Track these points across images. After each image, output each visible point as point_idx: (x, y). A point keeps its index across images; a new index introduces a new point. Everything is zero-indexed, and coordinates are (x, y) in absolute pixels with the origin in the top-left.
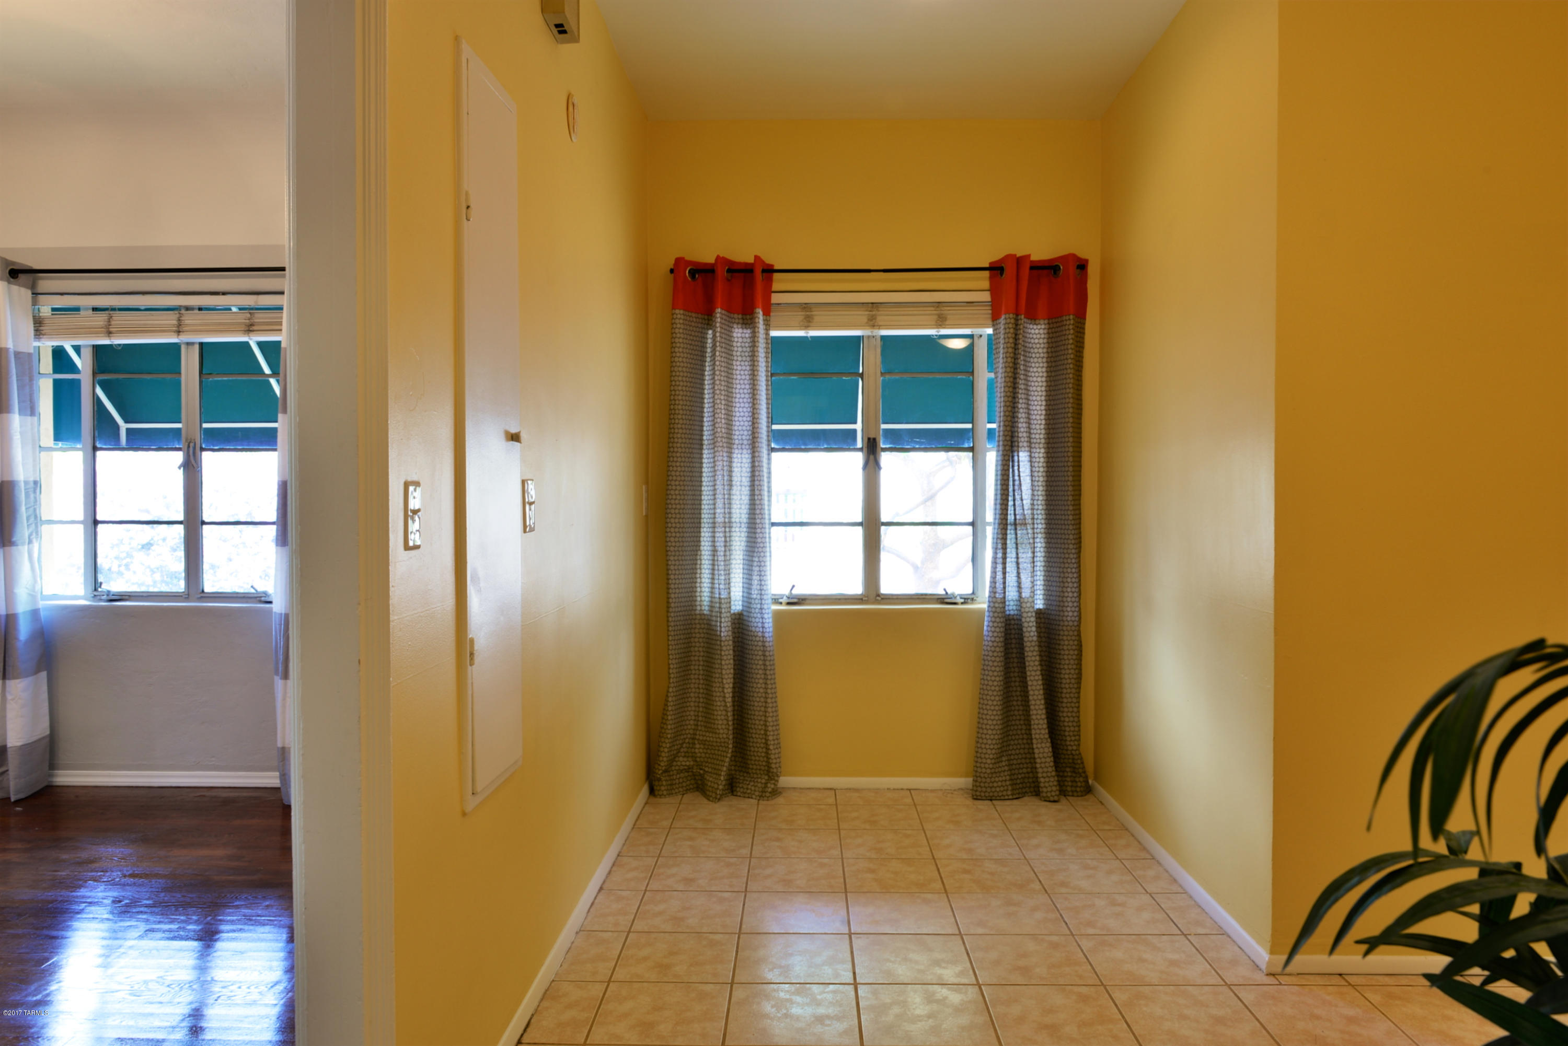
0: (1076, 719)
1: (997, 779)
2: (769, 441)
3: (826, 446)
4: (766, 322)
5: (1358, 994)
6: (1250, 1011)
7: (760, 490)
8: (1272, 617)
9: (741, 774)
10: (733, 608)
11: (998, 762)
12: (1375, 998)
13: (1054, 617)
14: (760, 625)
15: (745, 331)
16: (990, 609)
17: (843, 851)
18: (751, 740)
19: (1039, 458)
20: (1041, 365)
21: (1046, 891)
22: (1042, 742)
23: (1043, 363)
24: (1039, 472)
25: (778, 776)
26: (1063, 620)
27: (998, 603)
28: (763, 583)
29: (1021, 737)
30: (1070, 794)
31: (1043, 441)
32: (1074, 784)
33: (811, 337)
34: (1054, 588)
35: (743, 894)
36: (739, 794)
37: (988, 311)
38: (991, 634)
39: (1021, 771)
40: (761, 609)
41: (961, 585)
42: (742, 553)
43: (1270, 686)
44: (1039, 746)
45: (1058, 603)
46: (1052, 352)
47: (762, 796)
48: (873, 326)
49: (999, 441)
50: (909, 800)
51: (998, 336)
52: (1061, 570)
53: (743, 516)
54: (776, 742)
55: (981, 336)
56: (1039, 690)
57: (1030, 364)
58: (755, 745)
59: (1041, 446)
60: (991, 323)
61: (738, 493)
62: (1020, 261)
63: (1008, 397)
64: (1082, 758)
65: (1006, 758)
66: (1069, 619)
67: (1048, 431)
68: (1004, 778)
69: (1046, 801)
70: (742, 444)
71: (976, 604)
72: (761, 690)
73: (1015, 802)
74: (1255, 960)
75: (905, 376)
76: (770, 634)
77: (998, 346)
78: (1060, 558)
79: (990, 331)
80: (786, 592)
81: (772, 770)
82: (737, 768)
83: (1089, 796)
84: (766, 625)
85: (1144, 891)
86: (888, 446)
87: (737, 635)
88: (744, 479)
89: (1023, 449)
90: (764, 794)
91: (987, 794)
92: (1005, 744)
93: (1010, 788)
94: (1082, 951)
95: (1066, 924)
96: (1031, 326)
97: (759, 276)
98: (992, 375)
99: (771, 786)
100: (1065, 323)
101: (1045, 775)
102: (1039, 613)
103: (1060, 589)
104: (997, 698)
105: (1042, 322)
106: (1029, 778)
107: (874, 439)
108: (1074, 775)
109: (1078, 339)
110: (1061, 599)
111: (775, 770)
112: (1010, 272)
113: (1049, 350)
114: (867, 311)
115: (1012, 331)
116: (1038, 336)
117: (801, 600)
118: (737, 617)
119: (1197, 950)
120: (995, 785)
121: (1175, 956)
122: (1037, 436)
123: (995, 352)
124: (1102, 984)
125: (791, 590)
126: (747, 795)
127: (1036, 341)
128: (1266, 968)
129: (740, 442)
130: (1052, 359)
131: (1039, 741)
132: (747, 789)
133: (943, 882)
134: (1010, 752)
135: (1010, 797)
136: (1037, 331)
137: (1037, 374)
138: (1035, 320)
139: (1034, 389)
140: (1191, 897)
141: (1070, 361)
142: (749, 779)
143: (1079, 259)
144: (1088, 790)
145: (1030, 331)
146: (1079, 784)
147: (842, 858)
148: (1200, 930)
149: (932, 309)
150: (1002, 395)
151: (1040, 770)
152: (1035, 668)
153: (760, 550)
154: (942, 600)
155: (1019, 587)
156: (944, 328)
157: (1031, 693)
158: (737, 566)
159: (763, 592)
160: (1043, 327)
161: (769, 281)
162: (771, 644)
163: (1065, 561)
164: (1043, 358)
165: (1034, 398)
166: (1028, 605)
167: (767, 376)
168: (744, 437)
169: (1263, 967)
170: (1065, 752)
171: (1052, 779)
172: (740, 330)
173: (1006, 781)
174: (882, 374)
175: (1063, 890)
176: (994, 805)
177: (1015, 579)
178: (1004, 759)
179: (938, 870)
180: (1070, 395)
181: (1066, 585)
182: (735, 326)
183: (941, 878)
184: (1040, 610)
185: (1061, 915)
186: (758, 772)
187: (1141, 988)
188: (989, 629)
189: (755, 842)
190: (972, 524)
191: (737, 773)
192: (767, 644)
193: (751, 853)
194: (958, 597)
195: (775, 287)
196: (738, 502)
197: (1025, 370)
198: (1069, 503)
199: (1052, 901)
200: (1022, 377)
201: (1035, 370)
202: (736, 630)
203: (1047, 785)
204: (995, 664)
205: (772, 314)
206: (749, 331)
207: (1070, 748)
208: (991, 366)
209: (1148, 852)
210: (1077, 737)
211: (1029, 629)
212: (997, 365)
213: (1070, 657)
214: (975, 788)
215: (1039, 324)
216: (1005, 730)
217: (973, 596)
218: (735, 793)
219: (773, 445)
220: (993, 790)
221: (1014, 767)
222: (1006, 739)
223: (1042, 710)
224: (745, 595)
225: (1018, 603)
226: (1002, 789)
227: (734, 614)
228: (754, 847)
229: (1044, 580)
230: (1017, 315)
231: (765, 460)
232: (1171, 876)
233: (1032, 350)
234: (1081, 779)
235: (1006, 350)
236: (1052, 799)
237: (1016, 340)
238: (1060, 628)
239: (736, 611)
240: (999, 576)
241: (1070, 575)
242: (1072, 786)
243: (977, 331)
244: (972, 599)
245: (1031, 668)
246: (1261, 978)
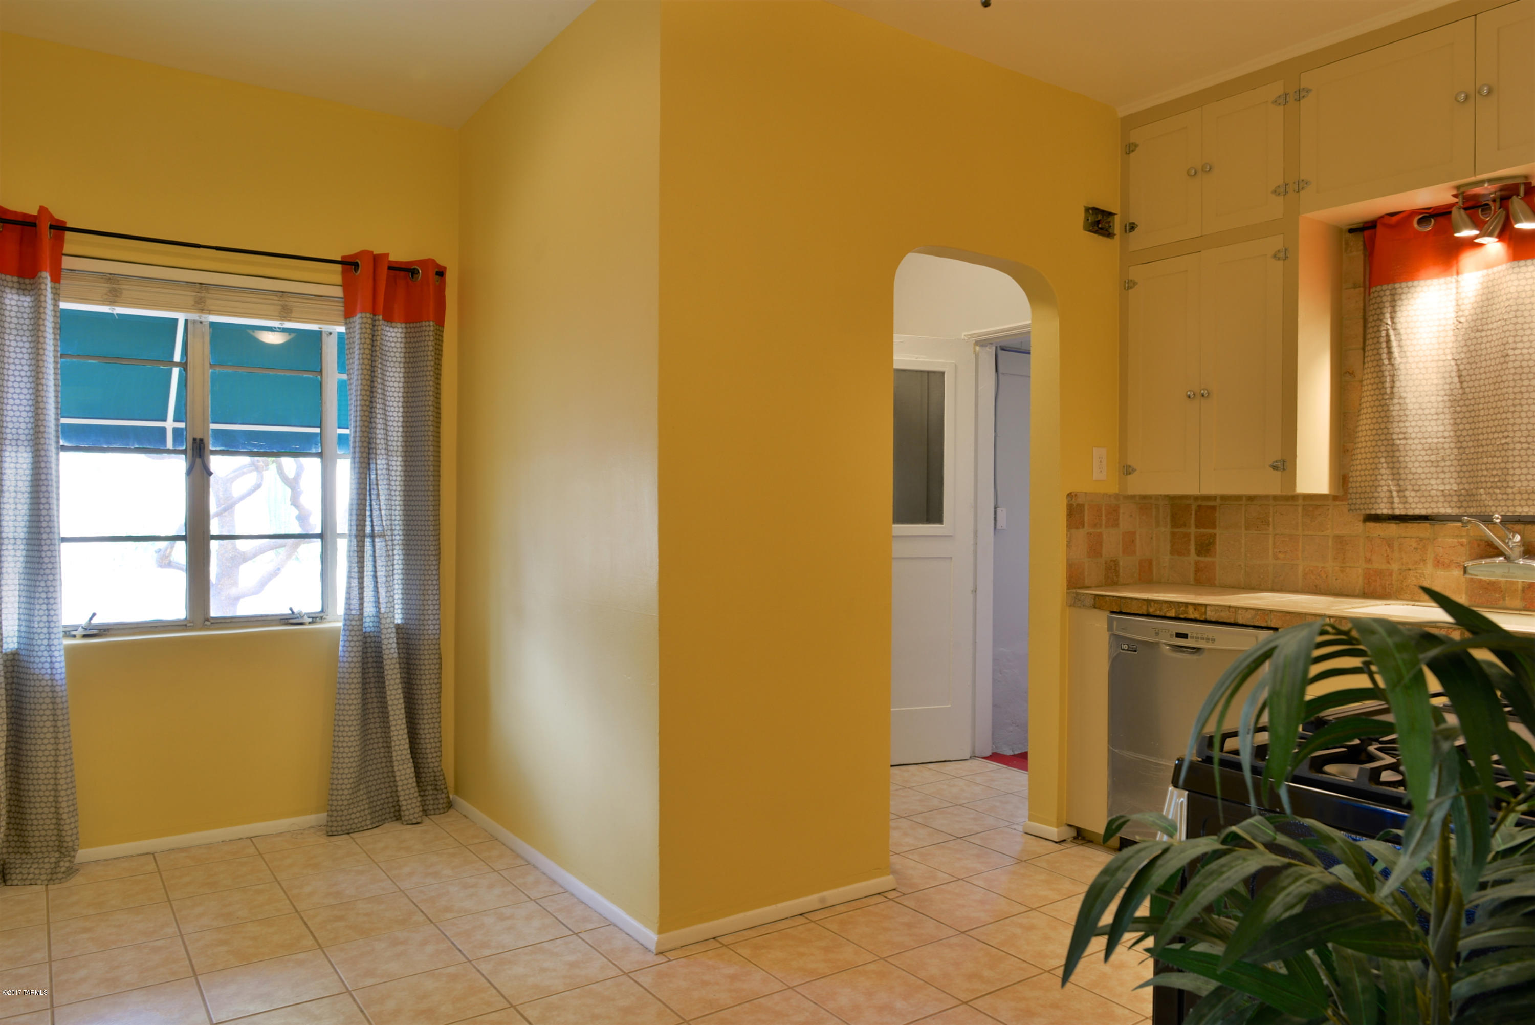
0: (438, 735)
1: (355, 810)
2: (58, 437)
3: (137, 446)
4: (54, 291)
5: (731, 952)
6: (651, 994)
7: (48, 498)
8: (657, 619)
9: (18, 856)
10: (5, 646)
11: (356, 792)
12: (746, 952)
13: (413, 632)
14: (47, 665)
15: (22, 298)
16: (346, 628)
17: (181, 926)
18: (34, 811)
19: (397, 466)
20: (398, 370)
21: (430, 920)
22: (404, 764)
23: (400, 368)
24: (396, 480)
25: (74, 850)
26: (423, 635)
27: (354, 619)
28: (52, 613)
29: (379, 761)
30: (432, 812)
31: (400, 449)
32: (436, 802)
33: (117, 314)
34: (414, 602)
35: (49, 1012)
36: (15, 882)
37: (340, 308)
38: (347, 654)
39: (379, 797)
40: (49, 645)
41: (310, 604)
42: (17, 576)
43: (655, 683)
44: (401, 767)
45: (418, 617)
46: (409, 357)
47: (53, 877)
48: (202, 310)
49: (354, 448)
50: (252, 850)
51: (352, 335)
52: (421, 582)
53: (19, 530)
54: (71, 809)
55: (330, 333)
56: (400, 709)
57: (386, 368)
58: (39, 817)
59: (399, 454)
60: (342, 320)
61: (11, 501)
62: (377, 259)
63: (365, 401)
64: (443, 775)
65: (364, 786)
66: (430, 632)
67: (405, 439)
68: (362, 808)
69: (408, 824)
70: (17, 440)
71: (326, 622)
72: (50, 747)
73: (375, 830)
74: (644, 943)
75: (240, 370)
76: (63, 676)
77: (352, 346)
78: (420, 570)
79: (342, 329)
80: (82, 620)
81: (65, 844)
82: (10, 850)
83: (451, 812)
84: (57, 665)
85: (529, 899)
86: (218, 449)
87: (10, 681)
88: (20, 484)
89: (381, 457)
90: (55, 876)
91: (344, 828)
92: (363, 771)
93: (369, 817)
94: (483, 975)
95: (460, 951)
96: (388, 329)
97: (47, 235)
98: (344, 377)
99: (64, 865)
100: (424, 328)
101: (407, 797)
102: (398, 627)
103: (421, 602)
104: (355, 723)
105: (399, 325)
106: (388, 803)
107: (201, 440)
108: (436, 792)
109: (437, 347)
110: (421, 612)
111: (70, 844)
112: (365, 268)
113: (407, 355)
114: (194, 291)
115: (369, 331)
116: (395, 340)
117: (104, 630)
118: (11, 657)
119: (591, 946)
120: (353, 816)
121: (572, 958)
122: (394, 444)
123: (348, 352)
124: (512, 1006)
125: (91, 619)
126: (28, 882)
127: (393, 344)
128: (656, 948)
129: (15, 437)
130: (410, 365)
131: (401, 762)
132: (29, 874)
133: (314, 937)
134: (368, 779)
135: (370, 827)
136: (393, 334)
137: (394, 379)
138: (392, 322)
139: (391, 394)
140: (572, 895)
141: (430, 368)
142: (30, 861)
143: (438, 266)
144: (450, 805)
145: (386, 333)
146: (441, 801)
147: (182, 936)
148: (590, 926)
149: (276, 298)
150: (358, 398)
151: (402, 793)
152: (396, 687)
153: (48, 572)
154: (285, 620)
155: (377, 602)
156: (289, 321)
157: (392, 713)
158: (10, 593)
159: (52, 625)
160: (400, 330)
161: (59, 242)
162: (63, 688)
163: (426, 573)
164: (400, 362)
165: (391, 404)
166: (388, 620)
167: (55, 357)
168: (20, 431)
169: (653, 947)
170: (426, 770)
171: (414, 801)
172: (16, 297)
173: (364, 810)
174: (211, 366)
175: (448, 916)
176: (352, 838)
177: (372, 594)
178: (361, 787)
179: (305, 923)
180: (430, 403)
181: (427, 597)
182: (8, 290)
183: (311, 932)
184: (398, 624)
185: (453, 943)
186: (44, 849)
187: (550, 999)
188: (345, 649)
189: (52, 942)
190: (321, 536)
191: (12, 856)
192: (58, 689)
193: (50, 956)
194: (306, 617)
195: (67, 249)
196: (11, 512)
197: (382, 374)
198: (430, 513)
199: (439, 930)
200: (379, 380)
201: (392, 374)
202: (9, 675)
203: (409, 807)
204: (353, 686)
205: (62, 281)
206: (28, 299)
207: (431, 765)
208: (342, 366)
209: (523, 858)
210: (439, 754)
211: (389, 646)
212: (350, 366)
213: (431, 672)
214: (330, 824)
215: (396, 327)
216: (363, 756)
217: (322, 615)
218: (9, 882)
219: (62, 443)
220: (351, 822)
221: (372, 794)
222: (363, 766)
223: (403, 729)
224: (23, 629)
225: (376, 619)
226: (360, 819)
227: (6, 654)
228: (53, 948)
229: (402, 594)
230: (374, 315)
231: (53, 460)
232: (549, 878)
233: (388, 354)
234: (443, 796)
235: (362, 351)
236: (415, 821)
237: (373, 341)
238: (421, 642)
239: (9, 650)
240: (355, 593)
241: (431, 587)
242: (434, 804)
243: (326, 328)
244: (322, 618)
245: (391, 687)
246: (651, 958)
